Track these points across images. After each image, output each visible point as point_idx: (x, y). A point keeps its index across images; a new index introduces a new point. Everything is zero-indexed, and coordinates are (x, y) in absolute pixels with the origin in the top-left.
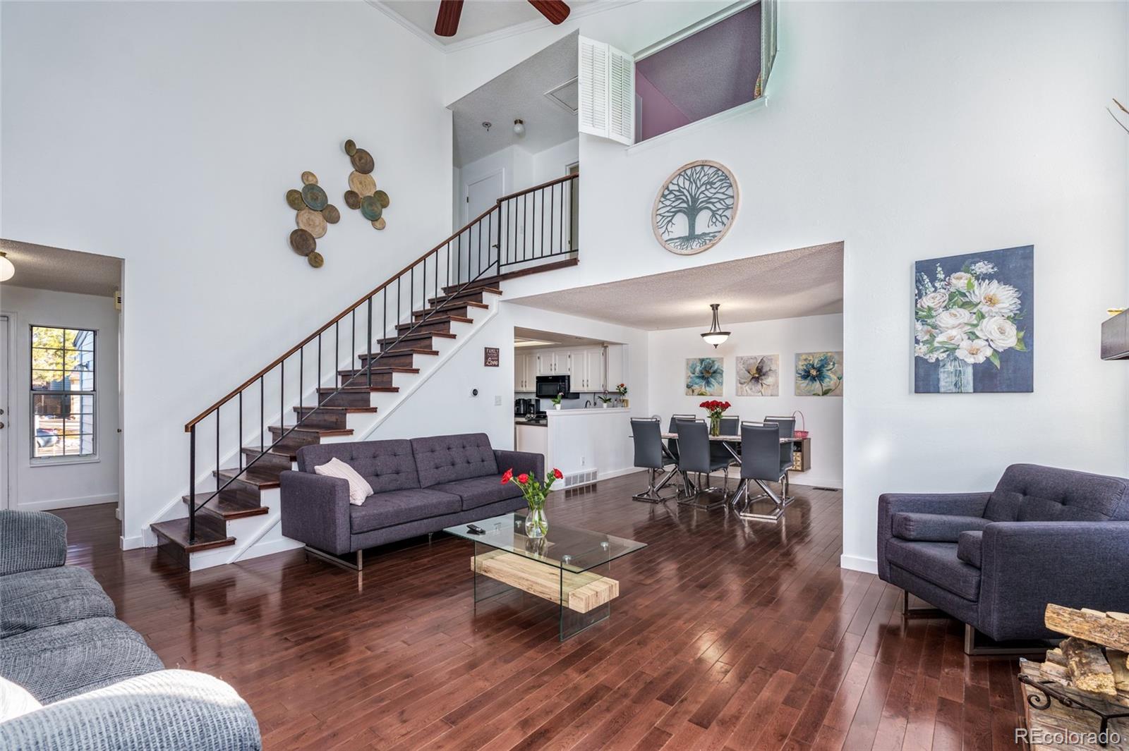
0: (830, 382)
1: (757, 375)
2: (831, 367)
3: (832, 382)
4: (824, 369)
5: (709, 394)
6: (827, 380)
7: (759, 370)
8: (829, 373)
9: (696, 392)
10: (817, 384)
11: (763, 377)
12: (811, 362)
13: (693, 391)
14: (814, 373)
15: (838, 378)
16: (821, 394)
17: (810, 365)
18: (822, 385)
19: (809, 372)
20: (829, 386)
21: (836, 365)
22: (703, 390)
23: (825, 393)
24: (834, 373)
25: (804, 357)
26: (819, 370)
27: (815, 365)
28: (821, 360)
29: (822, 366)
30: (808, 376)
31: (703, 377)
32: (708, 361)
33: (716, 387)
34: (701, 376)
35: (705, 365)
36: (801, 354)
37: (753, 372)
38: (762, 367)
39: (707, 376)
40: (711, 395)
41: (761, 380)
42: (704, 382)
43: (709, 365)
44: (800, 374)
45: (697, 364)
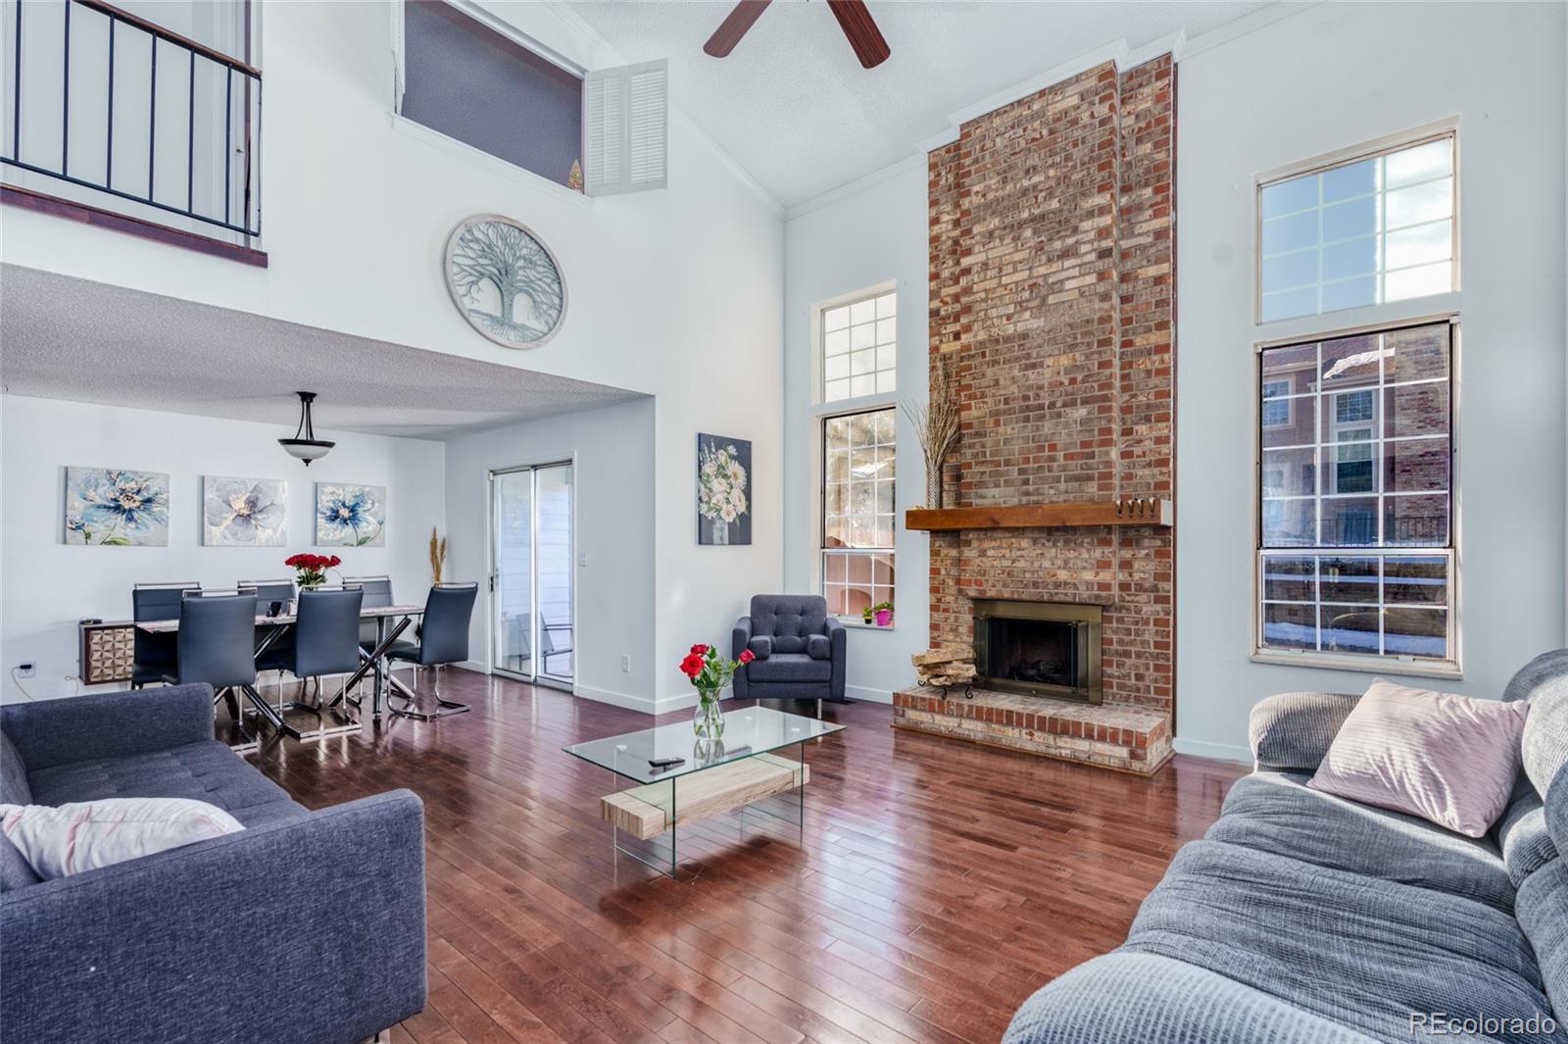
0: (368, 525)
1: (246, 512)
2: (369, 506)
3: (370, 528)
4: (360, 510)
5: (132, 541)
6: (364, 524)
7: (252, 503)
8: (367, 516)
9: (96, 538)
10: (349, 529)
11: (259, 516)
12: (341, 498)
13: (88, 536)
14: (345, 513)
15: (379, 522)
16: (354, 544)
17: (340, 501)
18: (356, 531)
19: (337, 512)
20: (365, 533)
21: (376, 505)
22: (118, 534)
23: (361, 543)
24: (374, 515)
25: (330, 489)
26: (353, 510)
27: (347, 502)
28: (356, 497)
29: (357, 505)
30: (336, 517)
31: (118, 509)
32: (132, 476)
33: (152, 528)
34: (112, 505)
35: (121, 484)
36: (325, 485)
37: (240, 505)
38: (257, 499)
39: (127, 507)
40: (141, 544)
41: (256, 519)
42: (121, 519)
43: (133, 485)
44: (325, 514)
45: (100, 481)
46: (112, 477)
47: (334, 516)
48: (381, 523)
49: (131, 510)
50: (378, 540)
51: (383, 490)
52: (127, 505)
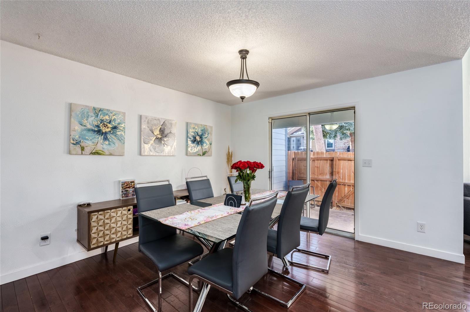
1: (159, 136)
2: (206, 135)
3: (207, 146)
4: (204, 137)
5: (107, 153)
6: (205, 145)
7: (162, 131)
8: (206, 140)
9: (88, 150)
10: (199, 147)
11: (165, 139)
12: (197, 131)
13: (83, 149)
14: (198, 138)
15: (210, 144)
16: (202, 155)
17: (196, 132)
18: (202, 148)
19: (195, 138)
20: (205, 149)
21: (209, 135)
22: (99, 147)
23: (204, 154)
24: (208, 140)
25: (193, 126)
26: (201, 137)
27: (199, 133)
28: (202, 130)
29: (202, 134)
30: (195, 141)
31: (99, 132)
32: (106, 112)
33: (117, 145)
34: (96, 129)
35: (101, 117)
36: (191, 123)
37: (157, 132)
38: (164, 129)
39: (104, 131)
40: (111, 155)
41: (164, 141)
42: (100, 138)
43: (107, 117)
44: (191, 139)
45: (90, 114)
46: (97, 112)
47: (194, 141)
48: (211, 144)
49: (106, 133)
50: (210, 152)
51: (211, 127)
52: (104, 130)
